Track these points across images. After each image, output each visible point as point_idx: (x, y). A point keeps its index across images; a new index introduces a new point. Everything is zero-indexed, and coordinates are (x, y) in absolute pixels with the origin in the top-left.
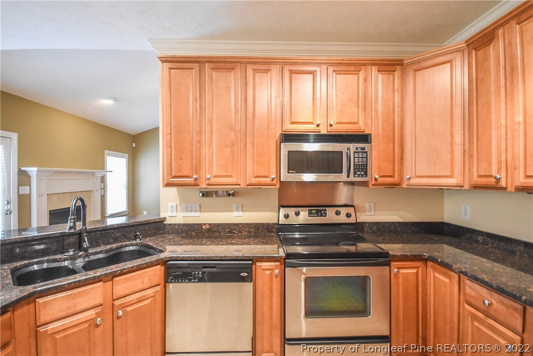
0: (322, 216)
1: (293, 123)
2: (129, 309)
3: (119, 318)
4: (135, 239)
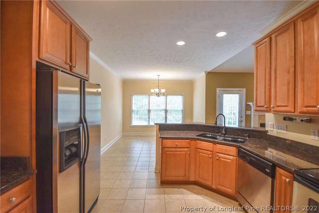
2: (221, 159)
3: (218, 160)
4: (246, 137)
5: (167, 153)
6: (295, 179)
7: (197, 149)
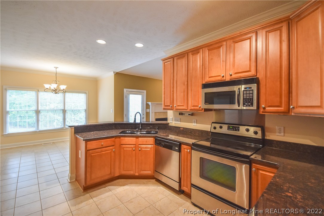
0: (236, 130)
1: (210, 77)
2: (143, 149)
3: (140, 150)
4: (156, 129)
5: (92, 155)
6: (192, 149)
7: (121, 146)
